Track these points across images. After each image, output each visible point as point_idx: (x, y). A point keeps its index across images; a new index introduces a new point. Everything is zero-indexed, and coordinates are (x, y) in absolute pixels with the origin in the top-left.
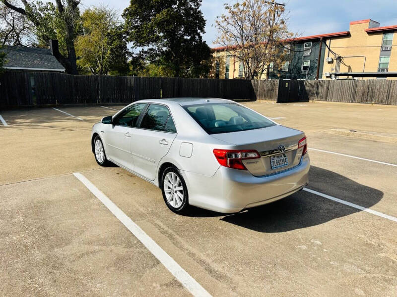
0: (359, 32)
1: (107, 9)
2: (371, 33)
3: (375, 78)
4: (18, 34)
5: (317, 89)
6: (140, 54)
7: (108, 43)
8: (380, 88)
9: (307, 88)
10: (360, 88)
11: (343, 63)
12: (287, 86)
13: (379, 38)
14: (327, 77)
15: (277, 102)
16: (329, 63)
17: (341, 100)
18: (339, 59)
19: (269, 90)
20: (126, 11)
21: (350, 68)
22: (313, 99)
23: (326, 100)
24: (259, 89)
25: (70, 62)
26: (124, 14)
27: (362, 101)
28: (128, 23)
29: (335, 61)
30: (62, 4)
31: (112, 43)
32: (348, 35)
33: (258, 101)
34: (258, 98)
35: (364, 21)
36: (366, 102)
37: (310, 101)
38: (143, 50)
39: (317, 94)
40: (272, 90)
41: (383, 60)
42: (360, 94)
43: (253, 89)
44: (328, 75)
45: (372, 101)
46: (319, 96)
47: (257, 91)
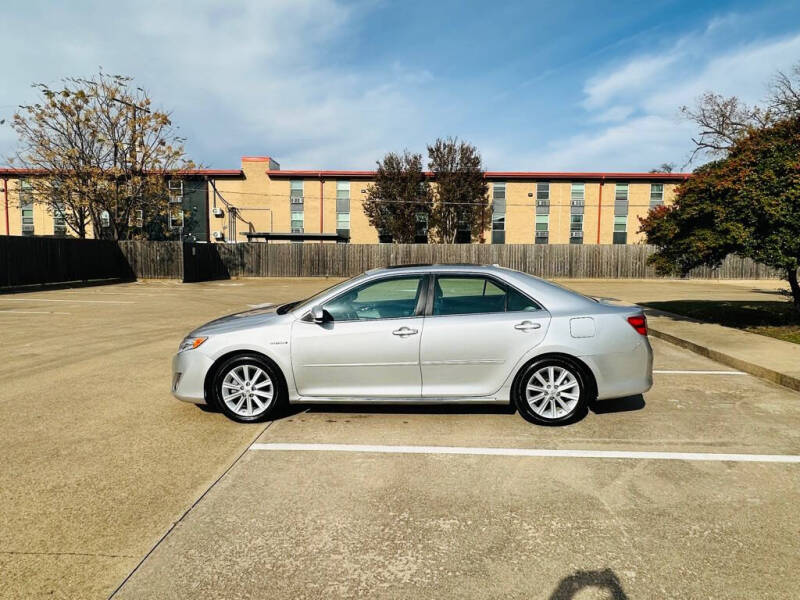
0: (256, 173)
2: (274, 177)
3: (289, 242)
5: (242, 258)
8: (333, 255)
9: (222, 257)
10: (306, 255)
11: (240, 218)
12: (194, 253)
13: (286, 185)
14: (218, 239)
15: (184, 282)
16: (217, 216)
17: (281, 274)
18: (233, 211)
19: (162, 260)
21: (251, 226)
22: (237, 275)
23: (258, 274)
24: (139, 258)
27: (312, 274)
29: (227, 214)
32: (241, 176)
33: (140, 281)
34: (139, 275)
35: (263, 159)
36: (318, 274)
37: (233, 278)
39: (243, 265)
40: (170, 259)
41: (297, 217)
42: (308, 263)
43: (126, 259)
44: (219, 236)
45: (325, 273)
46: (246, 268)
47: (136, 261)
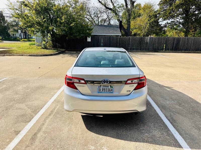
1: (152, 2)
4: (110, 20)
6: (165, 25)
7: (149, 20)
20: (160, 2)
25: (127, 31)
26: (159, 4)
28: (161, 8)
30: (128, 3)
31: (150, 20)
38: (167, 22)
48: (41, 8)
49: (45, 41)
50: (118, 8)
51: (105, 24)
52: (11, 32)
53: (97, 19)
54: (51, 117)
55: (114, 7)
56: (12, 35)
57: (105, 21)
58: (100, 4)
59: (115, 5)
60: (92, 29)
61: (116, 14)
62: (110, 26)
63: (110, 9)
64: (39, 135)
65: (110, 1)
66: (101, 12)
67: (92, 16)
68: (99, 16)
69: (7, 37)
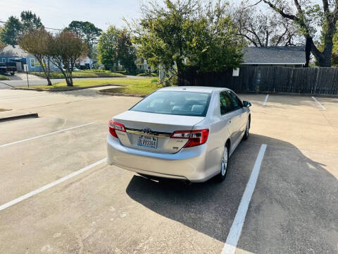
4: (291, 36)
30: (329, 3)
48: (165, 27)
49: (168, 76)
50: (308, 13)
51: (280, 45)
52: (137, 63)
53: (266, 37)
54: (101, 171)
55: (301, 11)
56: (138, 67)
57: (280, 38)
58: (271, 9)
59: (303, 8)
60: (241, 56)
61: (302, 25)
62: (289, 47)
63: (292, 17)
64: (74, 185)
65: (294, 2)
66: (273, 24)
67: (257, 32)
68: (269, 30)
69: (132, 70)
